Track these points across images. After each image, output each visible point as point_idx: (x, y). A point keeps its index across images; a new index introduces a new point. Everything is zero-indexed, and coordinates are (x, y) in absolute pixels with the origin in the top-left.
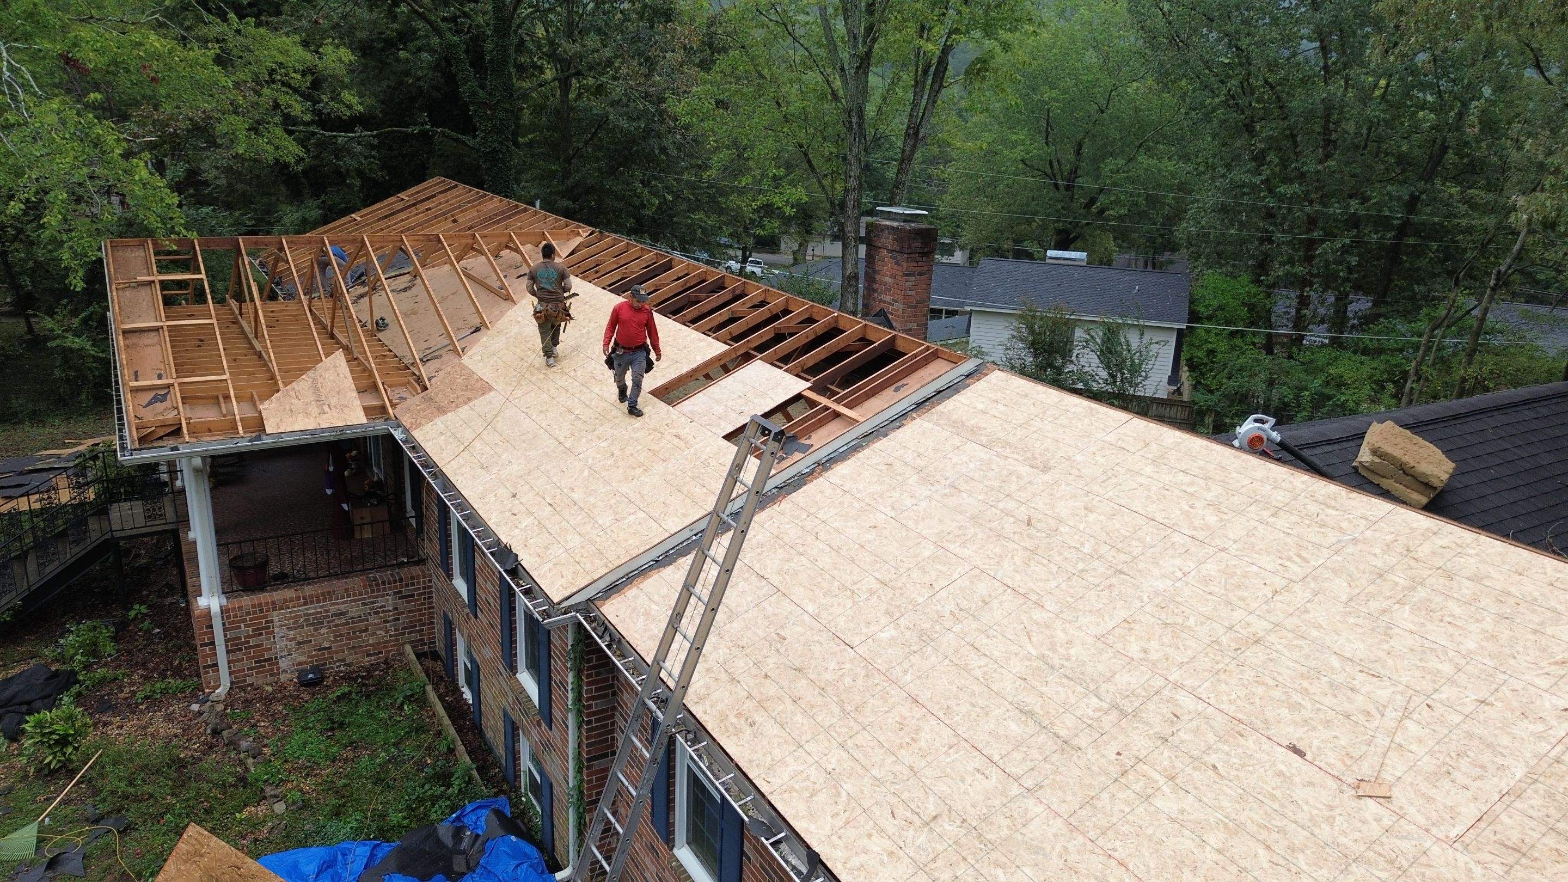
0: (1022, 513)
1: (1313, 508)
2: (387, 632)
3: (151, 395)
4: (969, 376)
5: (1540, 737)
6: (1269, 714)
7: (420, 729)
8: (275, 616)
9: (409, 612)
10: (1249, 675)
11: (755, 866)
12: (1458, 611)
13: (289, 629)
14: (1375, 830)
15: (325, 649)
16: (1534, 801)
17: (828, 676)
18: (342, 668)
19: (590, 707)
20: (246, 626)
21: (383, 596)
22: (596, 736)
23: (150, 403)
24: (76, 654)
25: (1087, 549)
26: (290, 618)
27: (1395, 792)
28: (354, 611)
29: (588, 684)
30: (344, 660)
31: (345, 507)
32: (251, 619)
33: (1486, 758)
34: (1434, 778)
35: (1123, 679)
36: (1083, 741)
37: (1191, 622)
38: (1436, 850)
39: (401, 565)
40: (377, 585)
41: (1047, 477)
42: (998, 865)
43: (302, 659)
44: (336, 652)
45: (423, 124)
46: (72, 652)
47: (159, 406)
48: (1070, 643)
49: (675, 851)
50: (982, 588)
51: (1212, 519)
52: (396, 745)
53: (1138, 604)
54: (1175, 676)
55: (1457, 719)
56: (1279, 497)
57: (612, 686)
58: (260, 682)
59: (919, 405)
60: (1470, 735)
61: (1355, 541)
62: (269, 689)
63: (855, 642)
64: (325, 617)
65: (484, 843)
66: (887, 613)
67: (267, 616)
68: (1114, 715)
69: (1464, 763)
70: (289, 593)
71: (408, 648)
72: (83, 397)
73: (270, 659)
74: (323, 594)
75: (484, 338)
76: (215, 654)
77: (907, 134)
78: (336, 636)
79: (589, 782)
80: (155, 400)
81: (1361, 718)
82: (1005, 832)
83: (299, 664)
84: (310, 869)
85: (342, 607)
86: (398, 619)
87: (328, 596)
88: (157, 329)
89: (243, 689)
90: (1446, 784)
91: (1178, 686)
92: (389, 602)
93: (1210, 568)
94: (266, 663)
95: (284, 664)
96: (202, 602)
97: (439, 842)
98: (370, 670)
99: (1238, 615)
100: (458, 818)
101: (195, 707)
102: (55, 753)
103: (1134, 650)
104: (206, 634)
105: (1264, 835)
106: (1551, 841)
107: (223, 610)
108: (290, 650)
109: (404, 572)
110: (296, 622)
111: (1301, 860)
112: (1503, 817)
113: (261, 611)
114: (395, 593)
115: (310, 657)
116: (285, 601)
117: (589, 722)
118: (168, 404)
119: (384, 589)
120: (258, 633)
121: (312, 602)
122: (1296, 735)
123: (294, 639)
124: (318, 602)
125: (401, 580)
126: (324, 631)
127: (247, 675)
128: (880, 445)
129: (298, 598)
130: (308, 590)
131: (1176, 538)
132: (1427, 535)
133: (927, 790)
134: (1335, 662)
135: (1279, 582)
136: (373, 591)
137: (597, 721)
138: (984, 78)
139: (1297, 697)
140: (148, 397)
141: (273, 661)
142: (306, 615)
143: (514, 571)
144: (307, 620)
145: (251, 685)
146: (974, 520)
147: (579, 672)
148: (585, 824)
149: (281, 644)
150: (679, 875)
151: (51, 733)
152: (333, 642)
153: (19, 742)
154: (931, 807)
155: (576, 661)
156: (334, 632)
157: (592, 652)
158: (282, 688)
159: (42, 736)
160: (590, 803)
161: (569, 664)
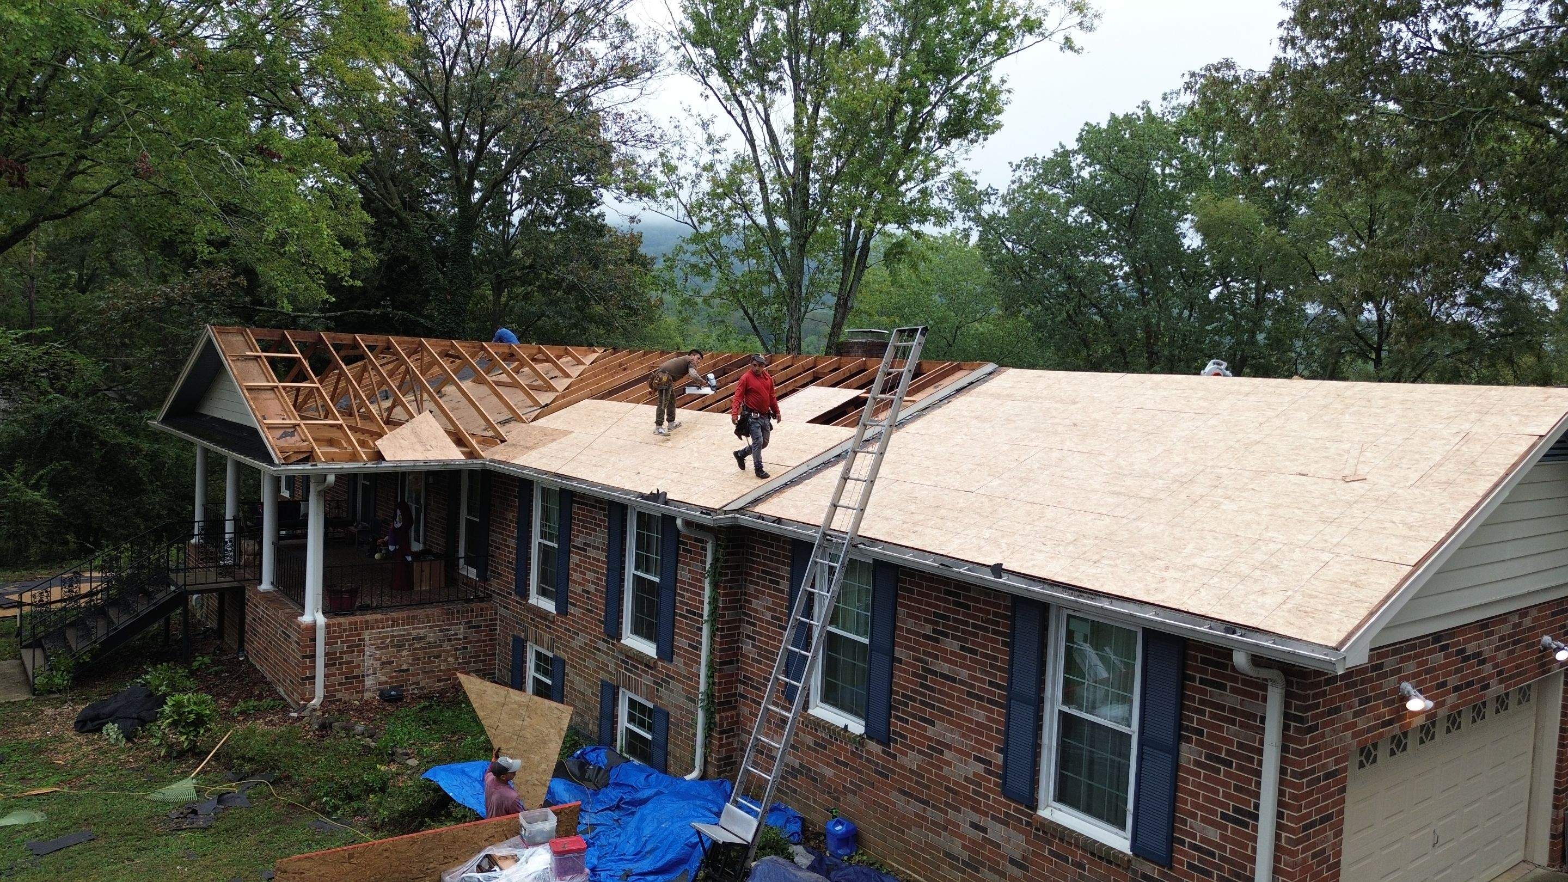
0: (1068, 422)
1: (1271, 390)
3: (282, 432)
4: (990, 374)
5: (1445, 445)
6: (1278, 466)
8: (367, 635)
9: (477, 642)
10: (1258, 455)
11: (908, 664)
12: (1378, 411)
13: (377, 649)
14: (1362, 491)
15: (404, 671)
16: (1450, 466)
17: (960, 505)
18: (417, 691)
19: (724, 616)
20: (342, 642)
21: (456, 624)
22: (727, 643)
23: (281, 437)
25: (1123, 428)
26: (379, 638)
27: (1368, 477)
28: (432, 636)
29: (725, 595)
30: (418, 683)
31: (409, 559)
32: (347, 636)
33: (1417, 456)
34: (1389, 468)
35: (1175, 471)
36: (1162, 496)
37: (1211, 443)
38: (1400, 491)
39: (468, 601)
40: (453, 613)
41: (1078, 406)
42: (1128, 547)
43: (384, 679)
44: (413, 675)
45: (385, 307)
47: (291, 440)
48: (1132, 464)
49: (810, 711)
50: (1056, 454)
51: (1204, 404)
53: (1170, 443)
54: (1210, 464)
55: (1393, 447)
56: (1246, 389)
57: (739, 601)
58: (348, 699)
59: (958, 391)
60: (1404, 451)
61: (1303, 397)
62: (357, 703)
63: (973, 489)
64: (407, 640)
65: (607, 771)
66: (990, 475)
67: (360, 635)
68: (1177, 484)
69: (1404, 461)
70: (379, 616)
73: (358, 676)
74: (408, 618)
76: (314, 667)
77: (838, 304)
78: (414, 660)
79: (720, 684)
80: (285, 435)
81: (1337, 457)
82: (1127, 536)
83: (382, 683)
85: (422, 632)
86: (466, 648)
87: (412, 620)
88: (272, 389)
89: (332, 702)
90: (1397, 469)
91: (1213, 467)
92: (461, 630)
93: (1213, 422)
94: (354, 679)
95: (369, 682)
96: (306, 619)
98: (442, 693)
99: (1240, 436)
100: (581, 755)
101: (294, 715)
102: (188, 734)
103: (1178, 459)
104: (308, 646)
105: (1295, 505)
106: (1464, 476)
107: (328, 626)
108: (375, 669)
109: (473, 605)
110: (382, 643)
111: (1322, 509)
112: (1435, 474)
113: (356, 629)
114: (467, 623)
115: (391, 677)
116: (376, 621)
117: (722, 630)
118: (296, 438)
119: (458, 618)
120: (351, 650)
121: (398, 624)
122: (1299, 470)
123: (380, 659)
124: (403, 624)
126: (405, 653)
127: (337, 691)
128: (937, 412)
130: (395, 615)
131: (1183, 415)
133: (1063, 532)
134: (1311, 441)
135: (1260, 420)
136: (448, 619)
137: (729, 629)
138: (900, 260)
139: (1292, 457)
140: (279, 433)
141: (360, 678)
142: (393, 636)
143: (667, 502)
144: (392, 641)
145: (340, 700)
146: (1033, 430)
147: (715, 586)
148: (715, 724)
149: (368, 662)
150: (819, 724)
151: (190, 713)
152: (411, 665)
153: (134, 743)
154: (1070, 537)
155: (714, 576)
156: (413, 655)
157: (728, 568)
158: (368, 703)
159: (180, 715)
160: (720, 704)
161: (707, 581)
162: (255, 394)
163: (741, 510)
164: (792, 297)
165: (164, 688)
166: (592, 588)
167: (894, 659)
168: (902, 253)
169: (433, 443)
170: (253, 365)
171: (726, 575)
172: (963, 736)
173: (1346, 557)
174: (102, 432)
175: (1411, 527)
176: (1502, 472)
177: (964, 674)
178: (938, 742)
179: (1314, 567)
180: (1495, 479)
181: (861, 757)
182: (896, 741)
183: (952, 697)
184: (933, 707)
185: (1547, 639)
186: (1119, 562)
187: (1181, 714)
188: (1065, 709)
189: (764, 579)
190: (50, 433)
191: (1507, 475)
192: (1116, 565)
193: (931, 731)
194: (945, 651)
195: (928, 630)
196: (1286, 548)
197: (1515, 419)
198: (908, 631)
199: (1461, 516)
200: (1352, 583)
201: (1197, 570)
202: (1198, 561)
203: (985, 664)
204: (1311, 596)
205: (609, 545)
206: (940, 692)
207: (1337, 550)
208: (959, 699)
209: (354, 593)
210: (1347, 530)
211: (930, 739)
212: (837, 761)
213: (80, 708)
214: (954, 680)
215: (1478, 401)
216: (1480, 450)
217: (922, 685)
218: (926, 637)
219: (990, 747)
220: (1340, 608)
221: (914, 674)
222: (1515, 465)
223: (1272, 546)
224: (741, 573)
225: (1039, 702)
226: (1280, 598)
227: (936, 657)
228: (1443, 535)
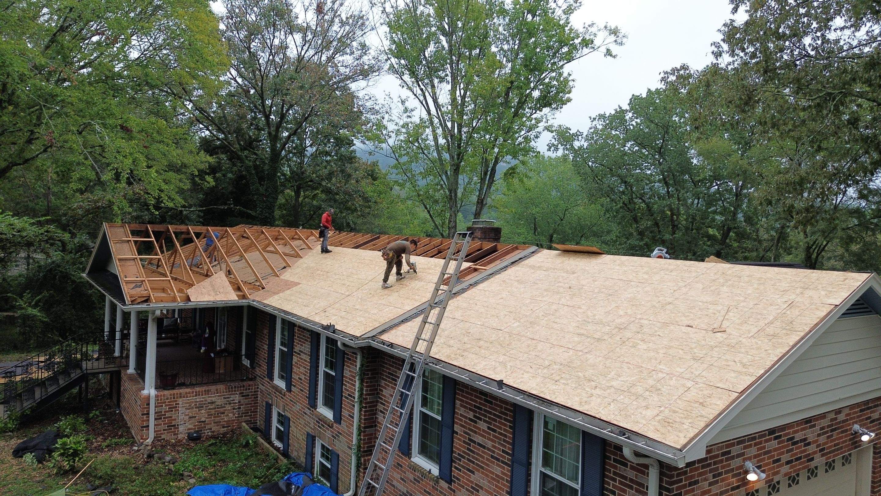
0: (567, 285)
1: (686, 268)
2: (234, 415)
3: (134, 285)
4: (533, 252)
5: (778, 309)
6: (677, 319)
7: (257, 454)
8: (180, 401)
9: (246, 404)
10: (668, 312)
11: (461, 435)
12: (743, 285)
13: (187, 409)
14: (721, 339)
15: (203, 422)
16: (778, 324)
17: (493, 339)
18: (210, 434)
19: (366, 399)
20: (166, 406)
21: (234, 394)
22: (369, 415)
23: (133, 288)
24: (66, 428)
25: (596, 291)
26: (188, 403)
27: (727, 330)
28: (219, 402)
29: (367, 387)
30: (211, 429)
31: (212, 355)
32: (169, 402)
33: (759, 317)
34: (741, 324)
35: (618, 321)
36: (606, 337)
37: (643, 303)
38: (744, 340)
39: (243, 380)
40: (232, 388)
41: (575, 275)
42: (577, 372)
43: (190, 426)
44: (208, 424)
45: (230, 204)
46: (64, 427)
47: (138, 289)
48: (595, 315)
49: (412, 459)
50: (554, 307)
51: (646, 276)
52: (246, 459)
53: (620, 302)
54: (639, 316)
55: (747, 310)
56: (672, 267)
57: (376, 389)
58: (168, 438)
59: (513, 263)
60: (753, 313)
61: (703, 274)
62: (173, 441)
63: (503, 328)
64: (205, 404)
65: (302, 489)
66: (514, 319)
67: (176, 401)
68: (617, 330)
69: (751, 319)
70: (188, 390)
71: (244, 424)
72: (32, 342)
73: (174, 425)
74: (205, 391)
75: (289, 270)
76: (148, 420)
77: (478, 202)
78: (209, 415)
79: (364, 440)
80: (136, 286)
81: (712, 315)
82: (579, 364)
83: (189, 429)
84: (221, 492)
85: (214, 399)
86: (240, 408)
87: (207, 392)
88: (134, 259)
89: (159, 441)
90: (746, 325)
91: (640, 319)
92: (237, 398)
93: (648, 289)
94: (172, 427)
95: (181, 429)
96: (145, 392)
97: (280, 489)
98: (224, 435)
99: (661, 298)
100: (288, 479)
101: (136, 448)
102: (69, 461)
103: (621, 313)
104: (145, 408)
105: (680, 347)
106: (784, 331)
107: (157, 396)
108: (185, 421)
109: (245, 383)
110: (190, 406)
111: (695, 350)
112: (767, 329)
113: (174, 398)
114: (240, 393)
115: (195, 426)
116: (186, 393)
117: (366, 407)
118: (142, 288)
119: (235, 391)
120: (171, 410)
121: (199, 395)
122: (689, 323)
123: (188, 415)
124: (202, 395)
125: (244, 386)
126: (203, 411)
127: (162, 434)
129: (193, 393)
130: (198, 389)
131: (632, 283)
132: (729, 269)
133: (544, 360)
134: (700, 304)
135: (675, 288)
136: (229, 391)
137: (370, 407)
138: (513, 177)
139: (687, 314)
140: (132, 286)
141: (176, 427)
142: (196, 402)
143: (334, 332)
144: (196, 405)
145: (164, 439)
146: (546, 290)
147: (362, 381)
148: (361, 463)
149: (181, 417)
150: (415, 468)
151: (70, 449)
152: (207, 418)
153: (42, 464)
154: (547, 363)
155: (361, 375)
156: (208, 412)
157: (368, 370)
158: (180, 441)
159: (64, 450)
160: (364, 452)
161: (357, 378)
162: (123, 263)
163: (373, 338)
164: (451, 199)
165: (68, 430)
166: (303, 377)
167: (454, 432)
168: (514, 173)
169: (221, 290)
170: (126, 245)
171: (368, 374)
172: (489, 482)
173: (701, 385)
174: (74, 276)
175: (744, 365)
176: (807, 329)
177: (489, 444)
178: (476, 485)
179: (681, 390)
180: (802, 334)
181: (437, 490)
182: (455, 482)
183: (483, 457)
184: (473, 463)
185: (856, 427)
186: (569, 382)
187: (604, 480)
188: (543, 470)
189: (389, 378)
190: (45, 276)
191: (811, 331)
192: (568, 384)
193: (473, 478)
194: (479, 429)
195: (471, 415)
196: (668, 377)
197: (823, 293)
198: (461, 415)
199: (776, 359)
200: (701, 404)
201: (613, 390)
202: (614, 383)
203: (500, 439)
204: (674, 412)
205: (311, 352)
206: (478, 454)
207: (697, 380)
208: (487, 459)
209: (175, 376)
210: (706, 366)
211: (472, 482)
212: (425, 491)
213: (20, 441)
214: (484, 447)
215: (804, 280)
216: (798, 313)
217: (468, 449)
218: (470, 420)
219: (503, 490)
220: (690, 421)
221: (464, 442)
222: (817, 325)
223: (661, 375)
224: (377, 374)
225: (529, 464)
226: (656, 412)
227: (475, 432)
228: (762, 372)
